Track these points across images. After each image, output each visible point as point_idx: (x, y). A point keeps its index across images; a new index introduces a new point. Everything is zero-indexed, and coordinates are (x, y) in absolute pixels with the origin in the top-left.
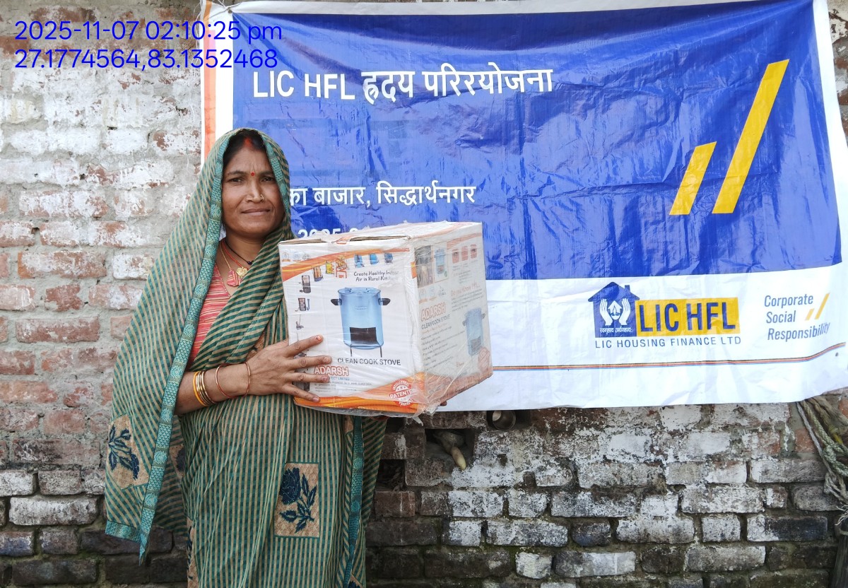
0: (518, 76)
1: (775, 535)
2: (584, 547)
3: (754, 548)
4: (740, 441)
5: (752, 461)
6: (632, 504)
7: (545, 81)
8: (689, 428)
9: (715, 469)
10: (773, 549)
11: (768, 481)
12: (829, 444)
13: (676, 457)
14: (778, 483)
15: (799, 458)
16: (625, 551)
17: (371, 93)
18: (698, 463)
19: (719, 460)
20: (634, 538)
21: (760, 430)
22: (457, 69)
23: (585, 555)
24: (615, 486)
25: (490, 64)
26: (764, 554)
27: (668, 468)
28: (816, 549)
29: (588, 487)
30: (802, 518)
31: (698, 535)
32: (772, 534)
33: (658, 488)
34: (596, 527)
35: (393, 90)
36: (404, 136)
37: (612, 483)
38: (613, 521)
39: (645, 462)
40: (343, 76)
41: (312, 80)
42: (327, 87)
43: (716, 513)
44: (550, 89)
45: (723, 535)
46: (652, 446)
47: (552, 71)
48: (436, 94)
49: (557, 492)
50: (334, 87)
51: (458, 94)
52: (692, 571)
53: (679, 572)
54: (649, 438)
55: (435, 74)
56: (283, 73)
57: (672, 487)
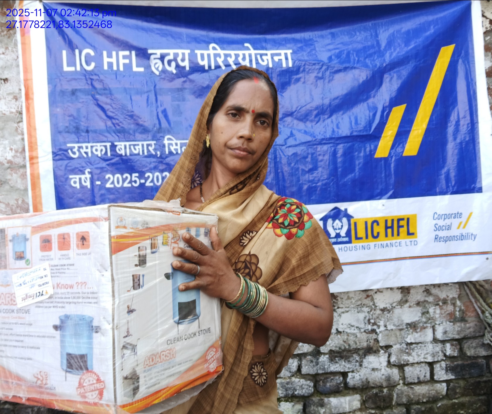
0: (266, 55)
1: (452, 375)
2: (326, 394)
3: (439, 385)
4: (428, 312)
5: (437, 326)
6: (357, 361)
7: (287, 59)
8: (394, 305)
9: (412, 333)
10: (452, 384)
11: (447, 339)
12: (487, 310)
13: (385, 326)
14: (453, 340)
15: (466, 321)
16: (353, 394)
17: (157, 66)
18: (401, 330)
19: (415, 327)
20: (359, 385)
21: (441, 304)
22: (222, 49)
23: (326, 400)
24: (345, 350)
25: (246, 45)
26: (446, 389)
27: (380, 335)
28: (479, 382)
29: (326, 351)
30: (469, 362)
31: (402, 379)
32: (450, 374)
33: (375, 349)
34: (333, 379)
35: (173, 64)
36: (184, 100)
37: (343, 348)
38: (344, 375)
39: (365, 331)
40: (133, 53)
41: (110, 56)
42: (122, 61)
43: (414, 363)
44: (290, 65)
45: (418, 378)
46: (369, 320)
47: (291, 51)
48: (207, 68)
49: (305, 357)
50: (127, 61)
51: (224, 68)
52: (399, 405)
53: (390, 406)
54: (367, 314)
55: (205, 53)
56: (85, 51)
57: (384, 348)
